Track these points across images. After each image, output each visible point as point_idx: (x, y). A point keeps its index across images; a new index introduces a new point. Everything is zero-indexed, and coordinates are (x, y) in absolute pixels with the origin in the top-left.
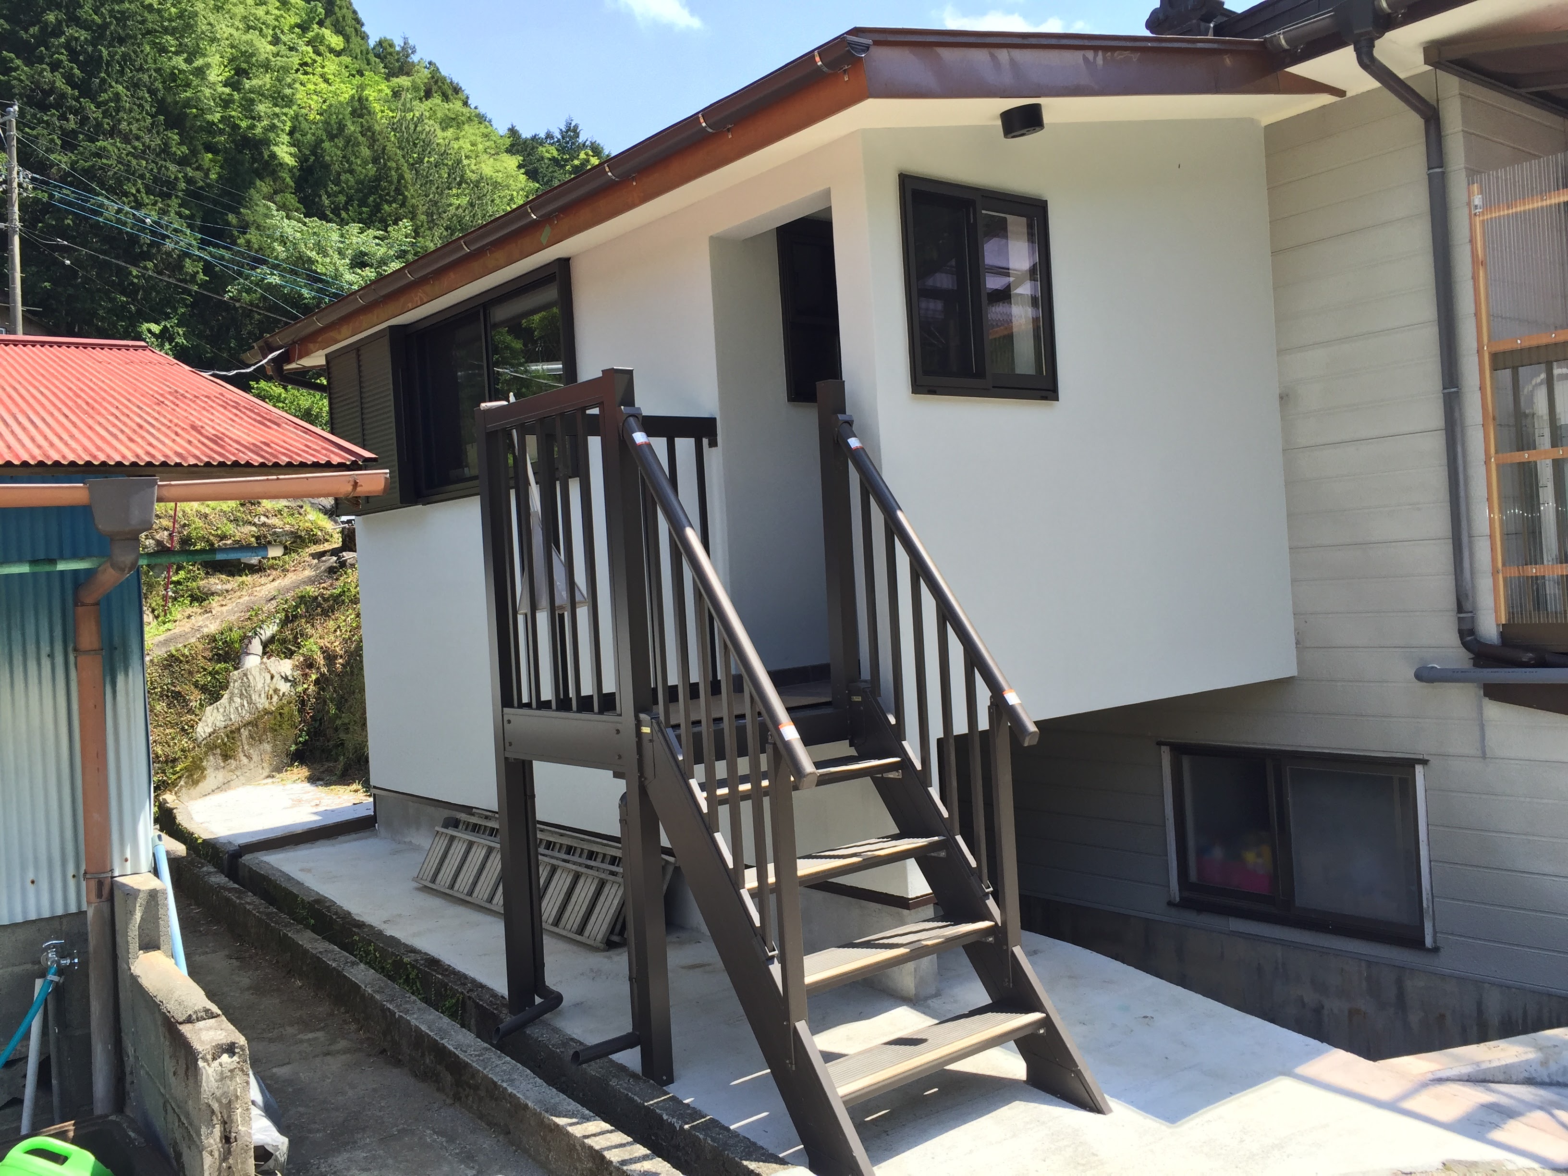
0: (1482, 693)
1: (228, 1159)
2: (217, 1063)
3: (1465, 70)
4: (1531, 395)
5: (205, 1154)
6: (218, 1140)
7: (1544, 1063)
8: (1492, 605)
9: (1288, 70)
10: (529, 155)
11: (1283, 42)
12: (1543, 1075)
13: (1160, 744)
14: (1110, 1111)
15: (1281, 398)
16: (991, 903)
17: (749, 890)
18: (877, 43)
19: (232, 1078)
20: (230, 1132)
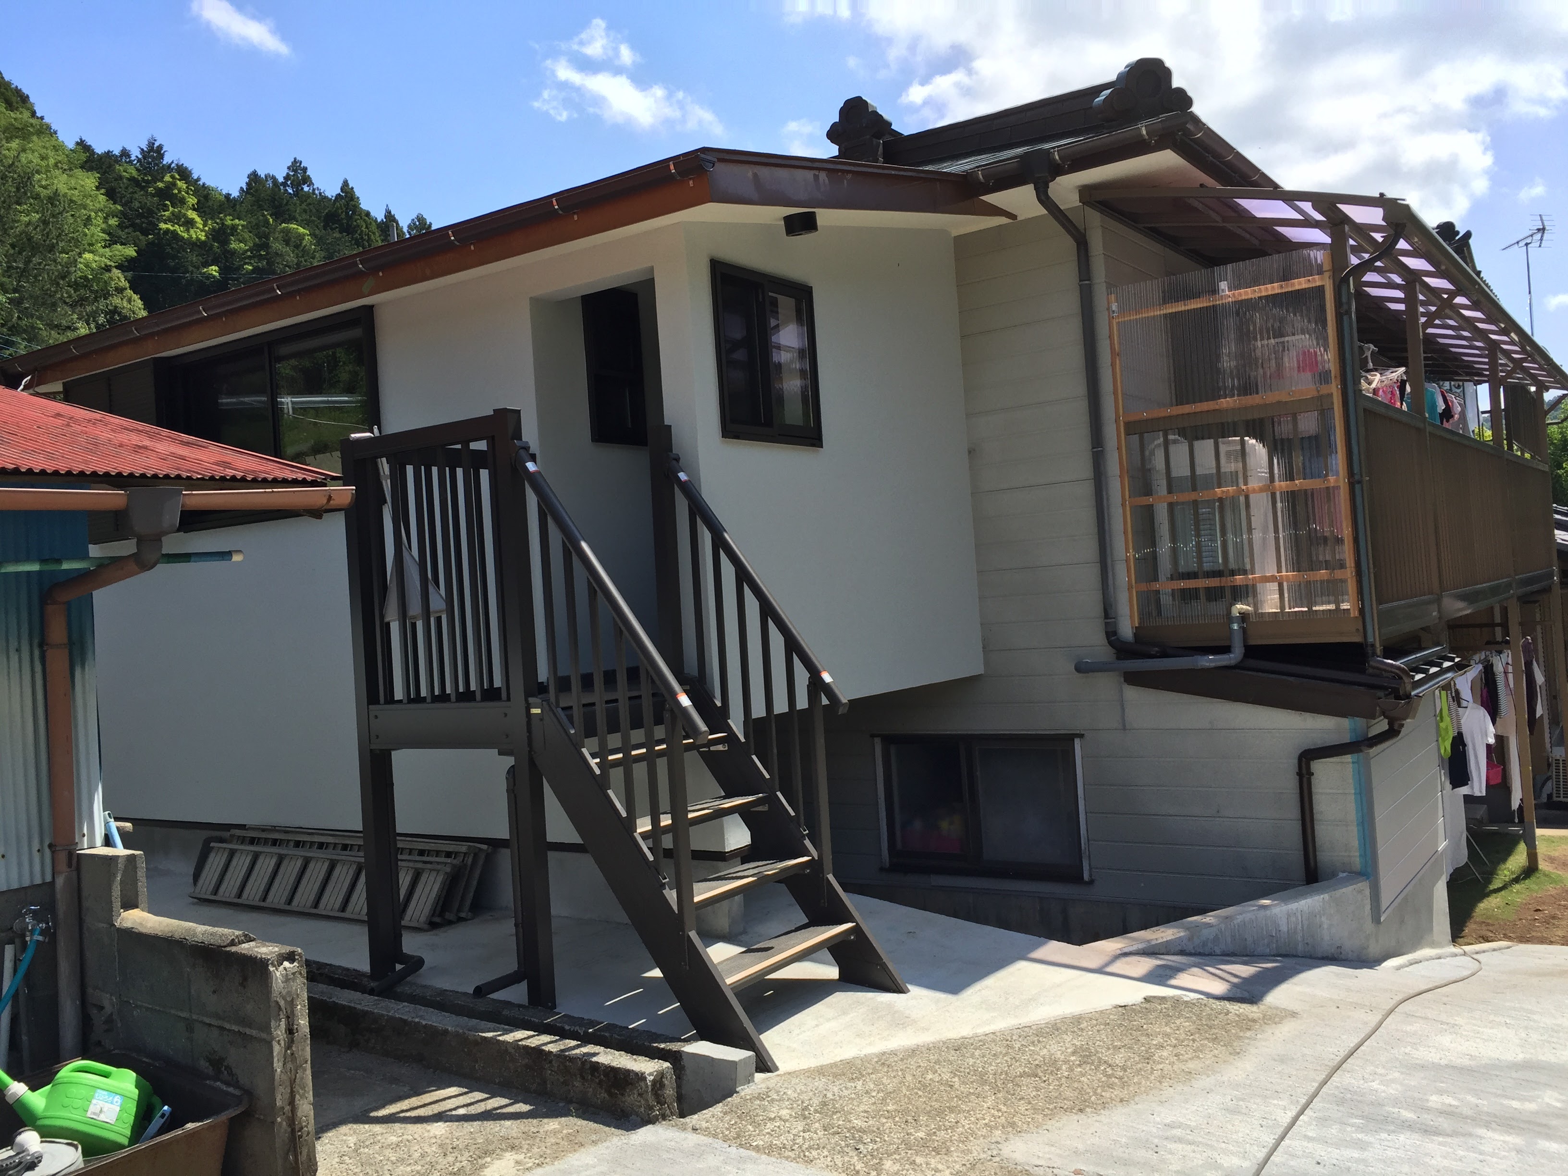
0: (1122, 679)
1: (292, 1046)
2: (281, 968)
3: (1104, 208)
4: (1152, 453)
5: (275, 1043)
6: (284, 1032)
7: (1190, 939)
8: (1128, 613)
9: (981, 198)
10: (105, 172)
11: (981, 177)
12: (1190, 948)
13: (873, 736)
14: (909, 991)
15: (970, 452)
16: (807, 842)
17: (640, 833)
18: (721, 160)
19: (294, 980)
20: (293, 1025)
